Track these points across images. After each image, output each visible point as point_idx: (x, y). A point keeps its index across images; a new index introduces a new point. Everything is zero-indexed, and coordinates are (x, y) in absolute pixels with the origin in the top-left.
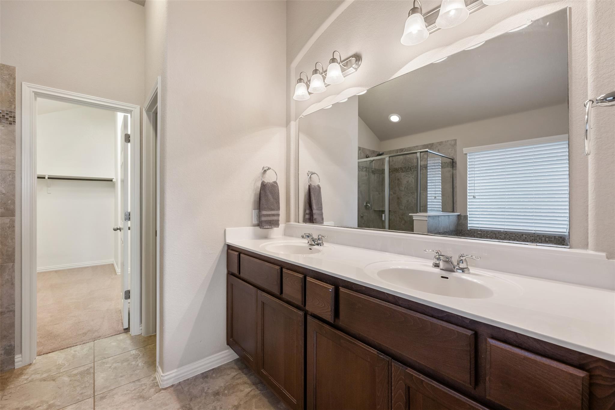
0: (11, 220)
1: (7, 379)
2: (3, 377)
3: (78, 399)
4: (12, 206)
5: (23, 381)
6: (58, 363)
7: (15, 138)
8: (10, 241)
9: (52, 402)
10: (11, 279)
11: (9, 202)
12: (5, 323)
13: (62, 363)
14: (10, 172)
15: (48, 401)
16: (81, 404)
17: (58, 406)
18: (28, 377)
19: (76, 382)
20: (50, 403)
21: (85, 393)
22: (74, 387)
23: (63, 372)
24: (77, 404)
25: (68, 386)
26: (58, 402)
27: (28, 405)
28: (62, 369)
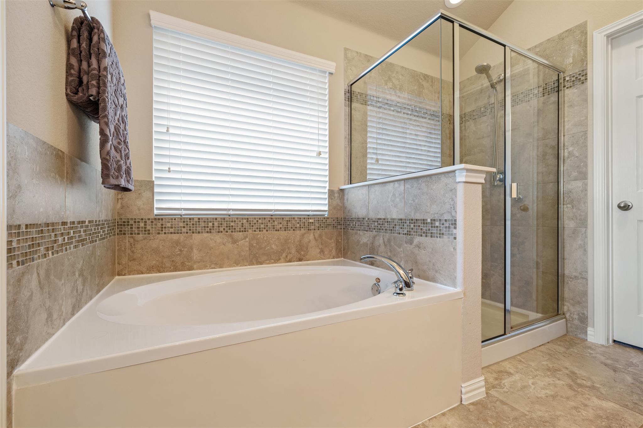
0: (583, 183)
1: (576, 343)
2: (574, 341)
3: (627, 405)
4: (584, 169)
5: (586, 353)
6: (631, 360)
7: (587, 96)
8: (583, 205)
9: (598, 386)
10: (584, 245)
11: (582, 164)
12: (579, 288)
13: (636, 363)
14: (582, 133)
15: (595, 382)
16: (627, 411)
17: (601, 393)
18: (593, 353)
19: (639, 389)
20: (595, 385)
21: (641, 406)
22: (632, 392)
23: (631, 372)
24: (621, 408)
25: (625, 386)
26: (604, 390)
27: (577, 372)
28: (632, 368)
